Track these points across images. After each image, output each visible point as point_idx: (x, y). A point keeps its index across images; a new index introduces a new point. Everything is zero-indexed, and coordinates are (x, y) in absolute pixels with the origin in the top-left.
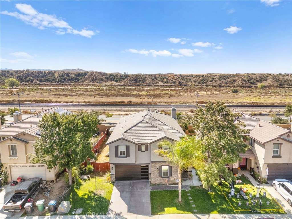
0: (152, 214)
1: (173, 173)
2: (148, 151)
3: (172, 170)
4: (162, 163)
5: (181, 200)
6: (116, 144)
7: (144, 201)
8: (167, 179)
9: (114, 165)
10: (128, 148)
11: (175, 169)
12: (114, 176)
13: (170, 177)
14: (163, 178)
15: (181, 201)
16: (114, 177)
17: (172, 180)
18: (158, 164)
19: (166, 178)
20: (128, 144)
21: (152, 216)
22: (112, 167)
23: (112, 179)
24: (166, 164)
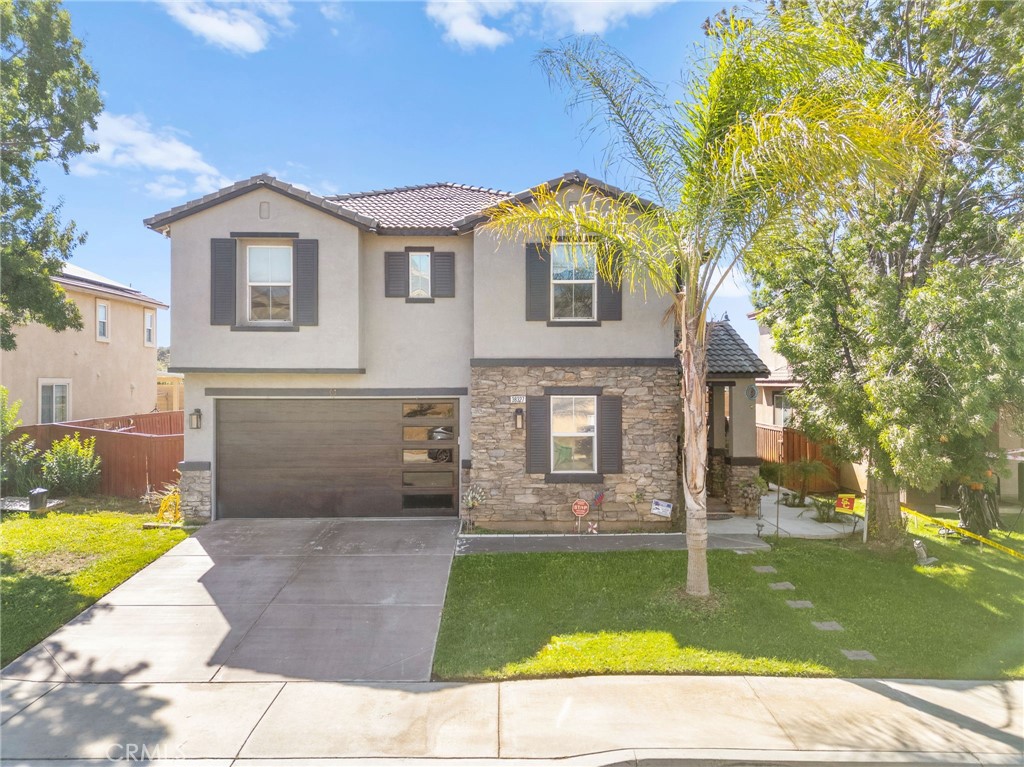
0: (436, 677)
1: (626, 443)
2: (453, 295)
3: (625, 426)
4: (548, 369)
5: (706, 592)
6: (220, 224)
7: (388, 601)
8: (587, 494)
9: (211, 399)
10: (306, 255)
11: (643, 420)
12: (209, 475)
13: (611, 480)
14: (559, 486)
15: (712, 597)
16: (210, 489)
17: (619, 498)
18: (524, 381)
19: (577, 488)
20: (307, 225)
21: (439, 690)
22: (198, 412)
23: (194, 499)
24: (579, 379)
